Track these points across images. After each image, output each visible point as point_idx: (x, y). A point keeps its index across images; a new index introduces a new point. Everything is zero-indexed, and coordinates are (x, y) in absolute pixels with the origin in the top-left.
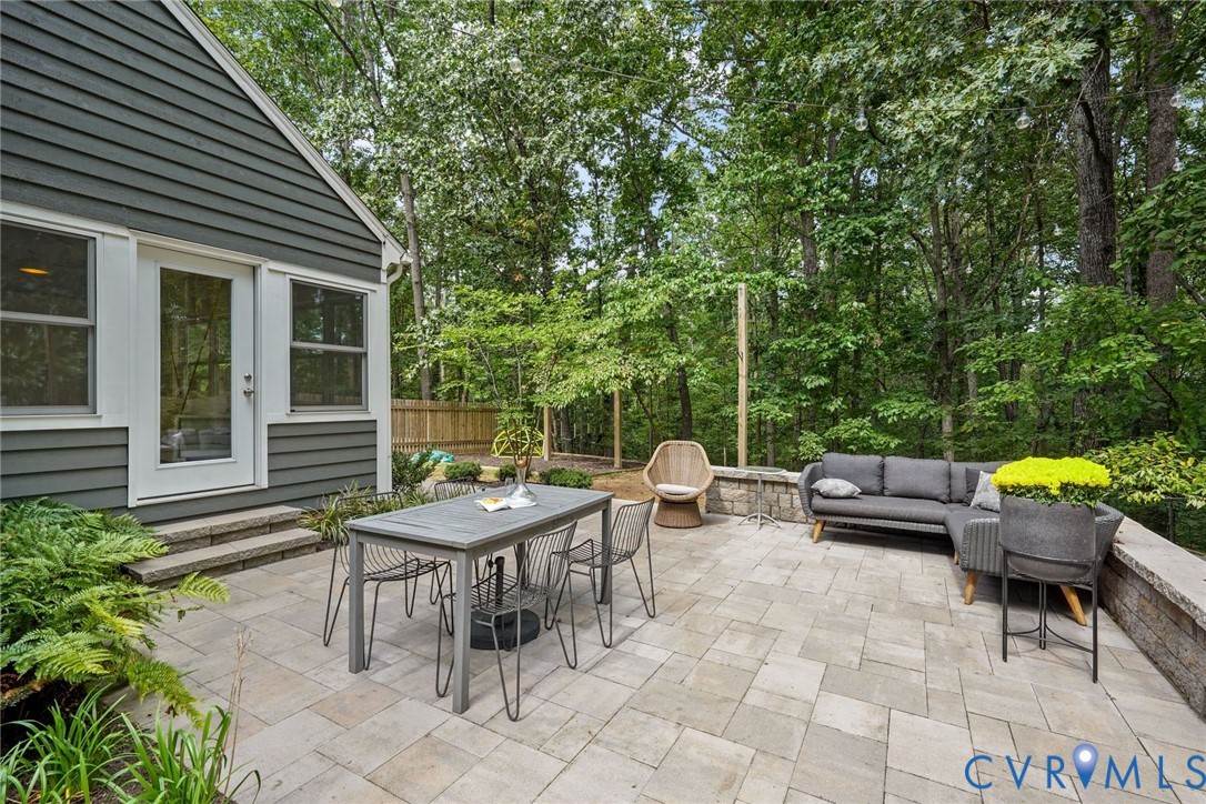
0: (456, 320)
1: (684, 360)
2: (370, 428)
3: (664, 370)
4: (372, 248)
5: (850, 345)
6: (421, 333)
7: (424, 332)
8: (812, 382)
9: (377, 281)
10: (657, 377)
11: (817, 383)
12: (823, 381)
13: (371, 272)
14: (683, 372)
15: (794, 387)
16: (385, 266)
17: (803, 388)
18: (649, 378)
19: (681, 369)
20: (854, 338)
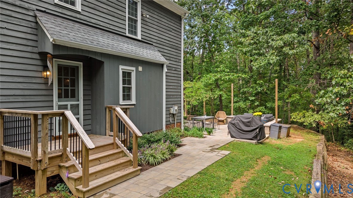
1: (221, 93)
3: (216, 95)
5: (259, 90)
8: (251, 98)
10: (214, 97)
11: (252, 99)
12: (253, 98)
14: (221, 96)
15: (246, 99)
17: (249, 100)
18: (213, 97)
19: (221, 95)
20: (260, 89)
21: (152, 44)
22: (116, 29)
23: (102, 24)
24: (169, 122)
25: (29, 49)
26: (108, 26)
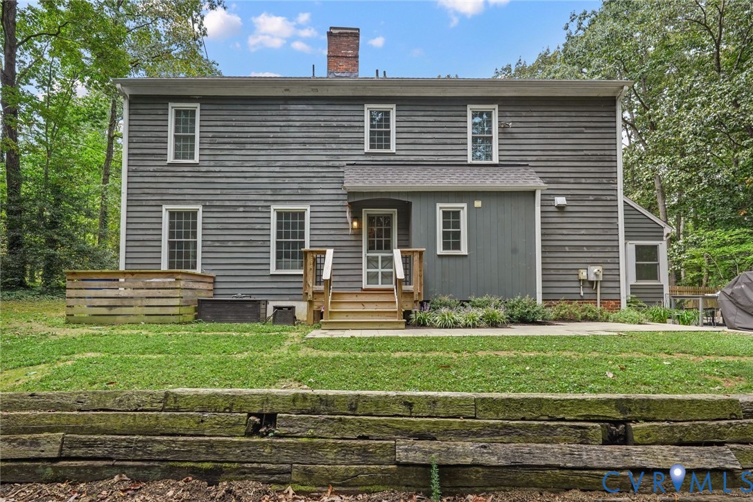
0: (695, 243)
2: (661, 287)
4: (661, 230)
6: (672, 252)
7: (674, 251)
9: (663, 240)
13: (660, 238)
16: (665, 235)
21: (527, 165)
22: (449, 159)
23: (425, 158)
24: (578, 295)
25: (340, 203)
26: (436, 158)
